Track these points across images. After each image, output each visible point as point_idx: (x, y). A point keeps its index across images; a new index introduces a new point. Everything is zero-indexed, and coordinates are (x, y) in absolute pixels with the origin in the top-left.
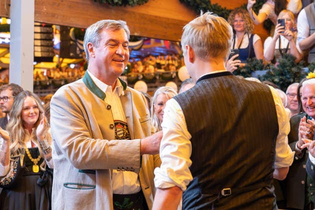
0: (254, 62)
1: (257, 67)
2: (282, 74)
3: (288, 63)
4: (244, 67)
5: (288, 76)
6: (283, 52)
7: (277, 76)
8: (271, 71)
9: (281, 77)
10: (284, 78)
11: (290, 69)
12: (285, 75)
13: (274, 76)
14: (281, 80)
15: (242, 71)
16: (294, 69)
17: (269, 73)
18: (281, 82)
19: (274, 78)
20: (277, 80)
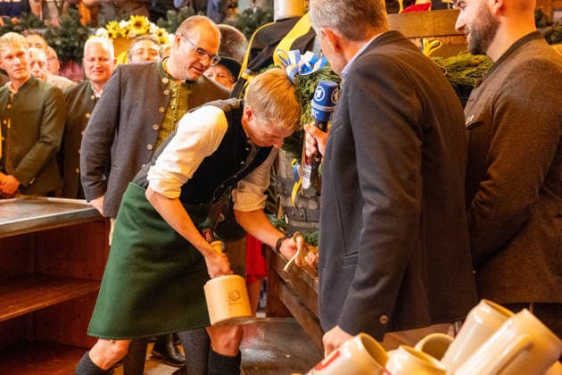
0: (31, 18)
1: (34, 25)
2: (65, 35)
3: (73, 22)
4: (18, 24)
5: (73, 39)
6: (58, 4)
7: (59, 38)
8: (52, 30)
9: (64, 39)
10: (67, 40)
11: (76, 30)
12: (69, 37)
13: (55, 37)
14: (64, 43)
15: (16, 28)
16: (80, 31)
17: (49, 32)
18: (64, 46)
19: (55, 39)
20: (58, 42)
